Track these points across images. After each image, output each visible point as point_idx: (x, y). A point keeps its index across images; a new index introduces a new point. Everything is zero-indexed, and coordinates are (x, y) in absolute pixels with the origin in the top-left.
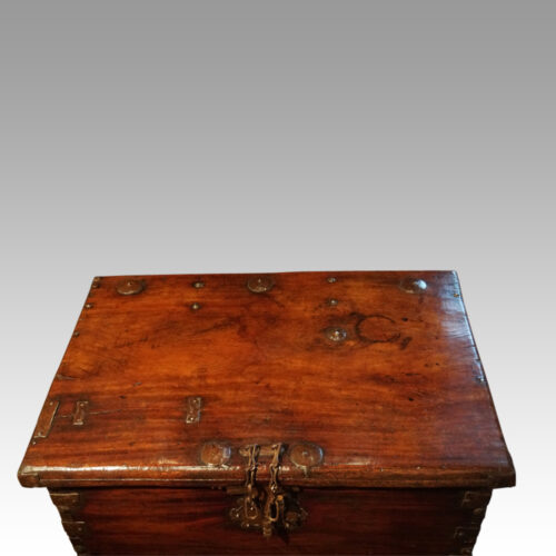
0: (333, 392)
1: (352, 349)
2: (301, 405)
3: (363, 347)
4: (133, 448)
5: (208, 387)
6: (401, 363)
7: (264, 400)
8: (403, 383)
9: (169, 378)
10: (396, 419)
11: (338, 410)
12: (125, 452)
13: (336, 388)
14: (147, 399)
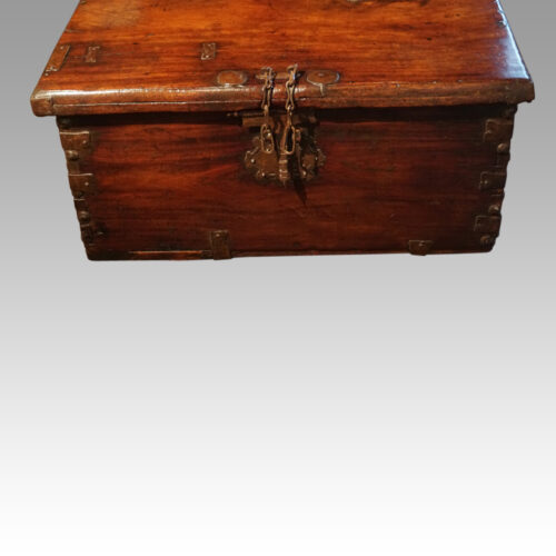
0: (349, 37)
1: (370, 7)
2: (317, 46)
3: (381, 6)
4: (150, 76)
5: (221, 36)
6: (419, 15)
7: (279, 44)
8: (421, 29)
9: (182, 31)
10: (414, 52)
11: (354, 48)
12: (141, 79)
13: (352, 34)
14: (159, 45)
